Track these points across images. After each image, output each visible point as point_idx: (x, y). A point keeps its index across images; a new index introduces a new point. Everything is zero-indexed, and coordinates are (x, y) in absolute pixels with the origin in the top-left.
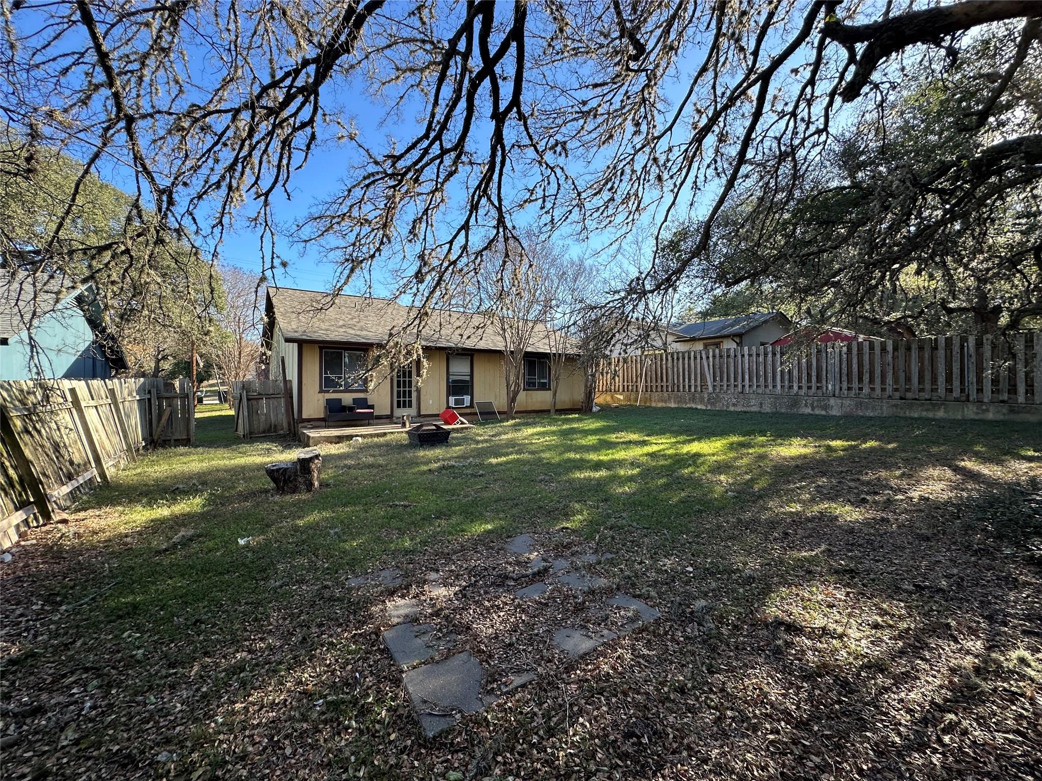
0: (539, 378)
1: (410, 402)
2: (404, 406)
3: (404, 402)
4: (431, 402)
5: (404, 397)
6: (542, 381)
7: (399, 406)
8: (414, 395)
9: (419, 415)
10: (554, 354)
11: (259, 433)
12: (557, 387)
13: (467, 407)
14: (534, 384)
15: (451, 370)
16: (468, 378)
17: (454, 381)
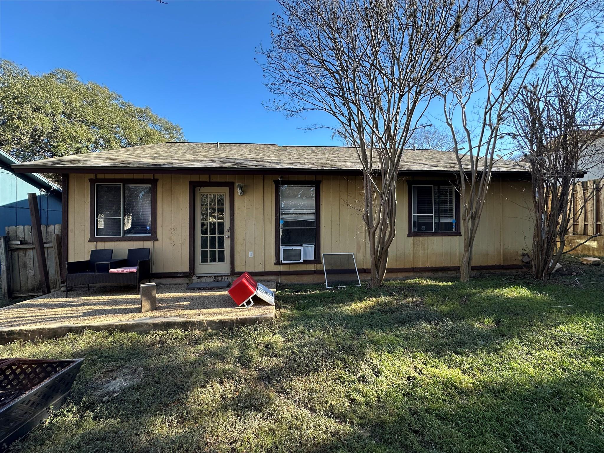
0: (438, 215)
1: (222, 253)
2: (213, 260)
3: (213, 253)
4: (251, 254)
5: (213, 245)
6: (443, 220)
7: (204, 260)
8: (227, 243)
9: (233, 273)
10: (468, 174)
11: (28, 291)
12: (473, 231)
13: (306, 262)
14: (428, 226)
15: (283, 205)
16: (311, 218)
17: (286, 223)
